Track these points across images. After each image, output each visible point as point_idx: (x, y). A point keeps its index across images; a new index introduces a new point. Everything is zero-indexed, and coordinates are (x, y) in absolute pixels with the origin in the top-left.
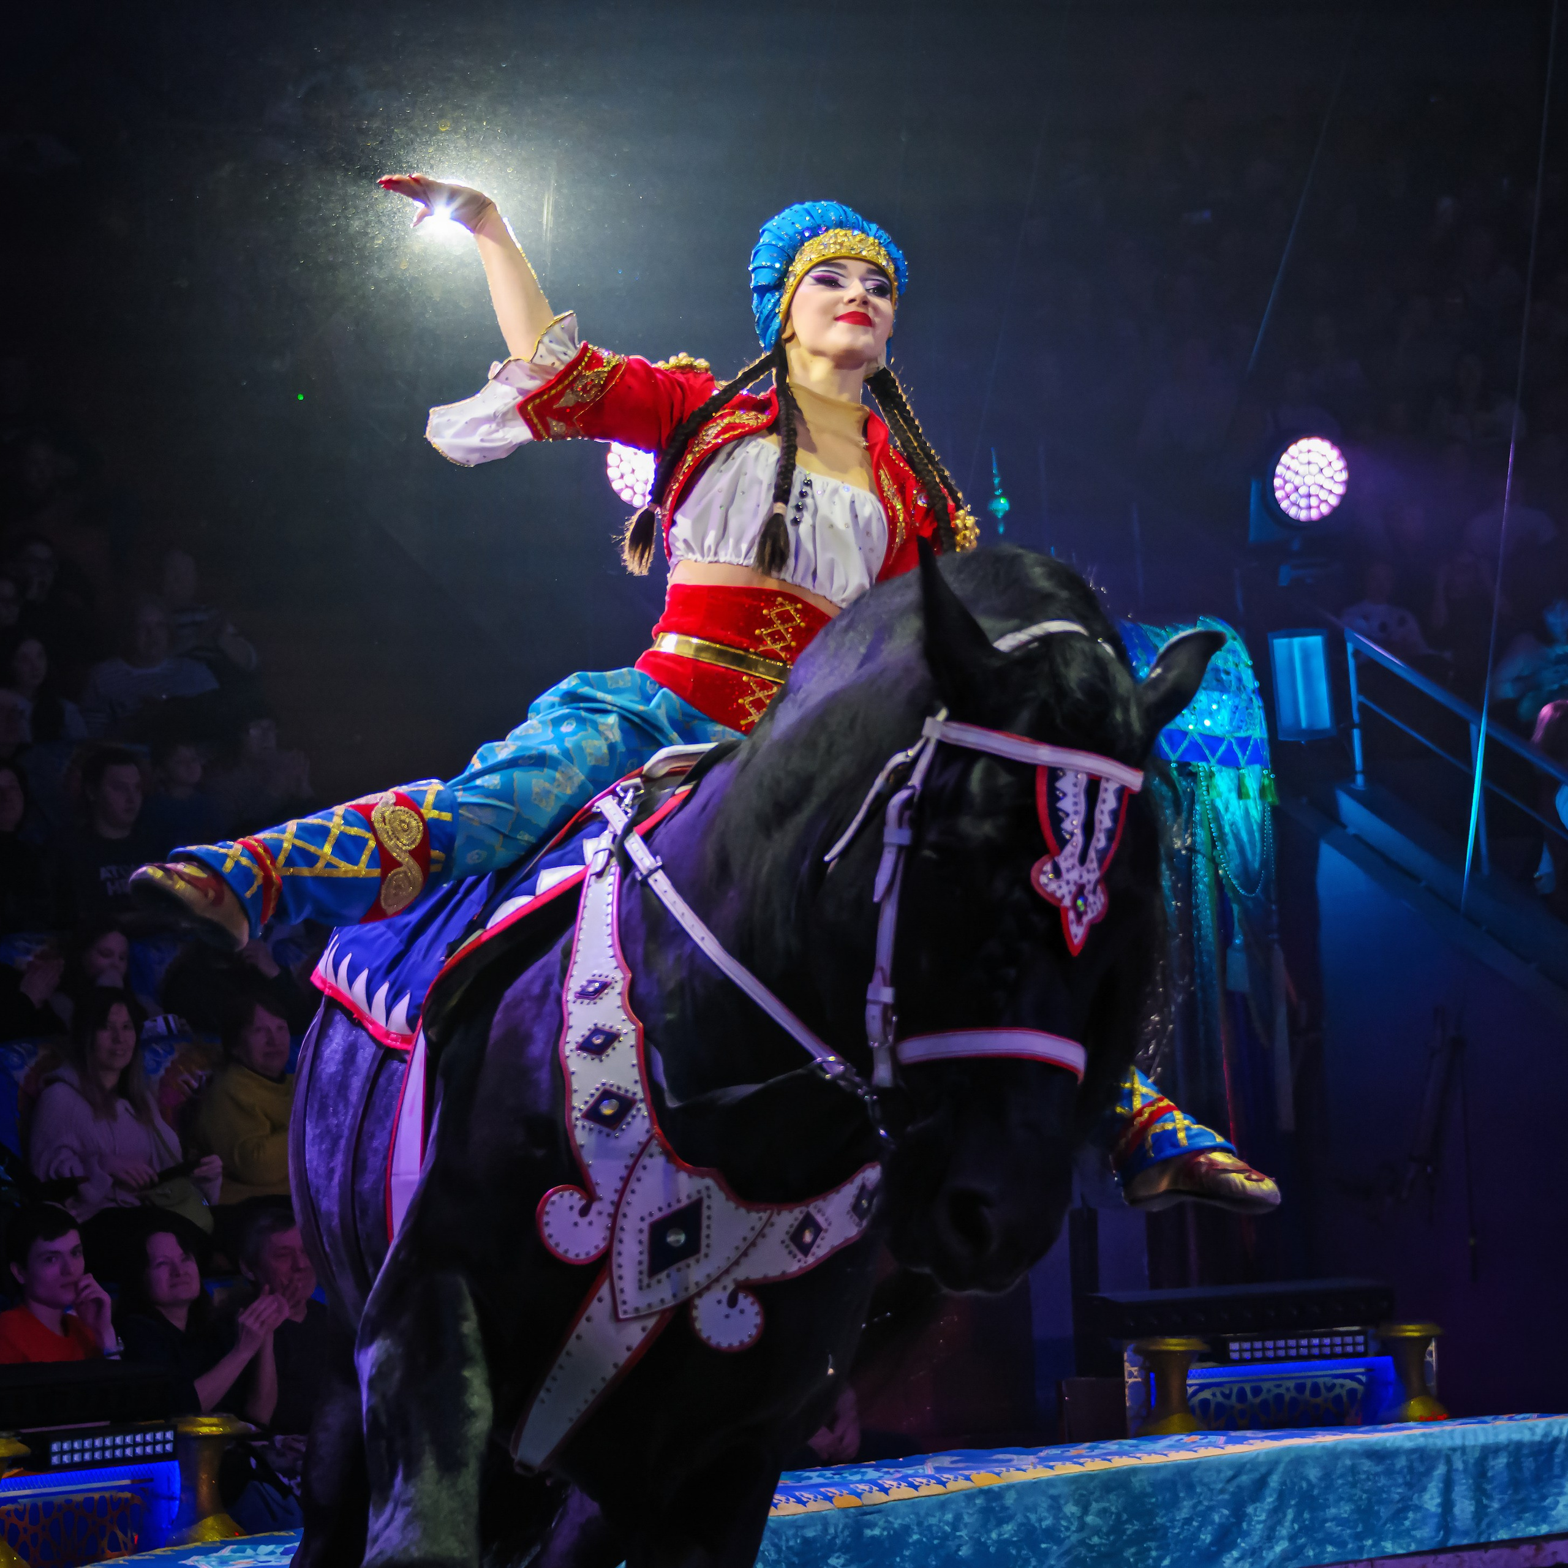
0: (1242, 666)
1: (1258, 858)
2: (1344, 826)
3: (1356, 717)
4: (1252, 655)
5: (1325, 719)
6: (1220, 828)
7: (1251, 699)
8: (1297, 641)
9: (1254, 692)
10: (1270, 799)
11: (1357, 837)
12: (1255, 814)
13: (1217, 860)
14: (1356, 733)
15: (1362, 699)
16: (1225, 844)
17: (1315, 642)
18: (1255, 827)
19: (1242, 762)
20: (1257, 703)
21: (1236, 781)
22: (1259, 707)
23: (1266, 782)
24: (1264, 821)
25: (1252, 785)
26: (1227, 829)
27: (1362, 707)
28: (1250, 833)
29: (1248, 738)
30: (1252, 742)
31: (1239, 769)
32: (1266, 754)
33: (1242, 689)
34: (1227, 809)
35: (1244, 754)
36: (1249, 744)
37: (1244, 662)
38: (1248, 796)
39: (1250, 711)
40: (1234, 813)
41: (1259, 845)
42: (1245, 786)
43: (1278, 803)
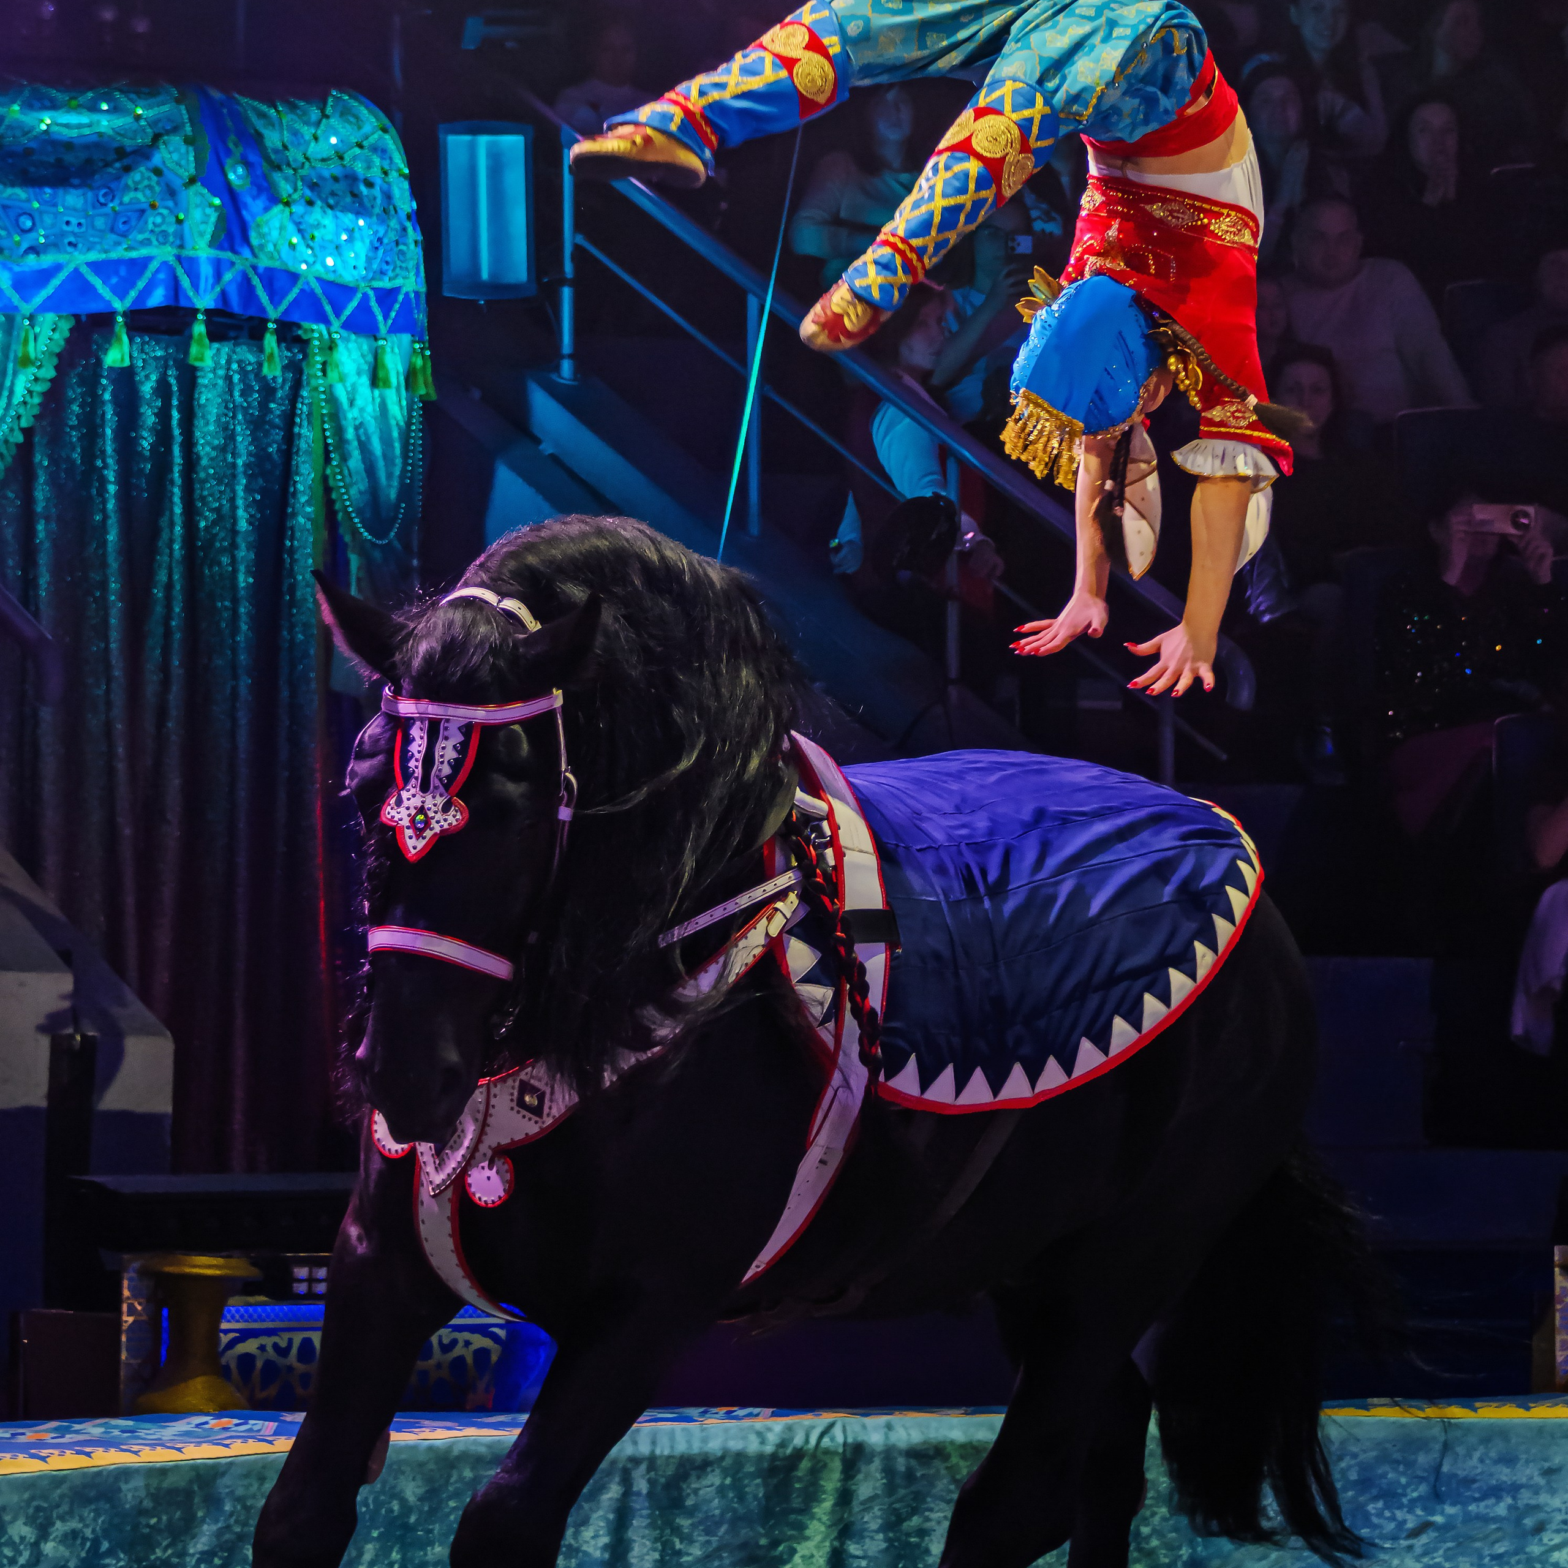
0: (394, 175)
1: (395, 483)
2: (537, 441)
3: (568, 268)
4: (411, 160)
5: (519, 269)
6: (339, 431)
7: (404, 229)
8: (483, 140)
9: (409, 217)
10: (422, 391)
11: (554, 459)
12: (397, 412)
13: (331, 483)
14: (567, 293)
15: (580, 239)
16: (344, 458)
17: (513, 143)
18: (395, 434)
19: (383, 329)
20: (413, 235)
21: (370, 358)
22: (416, 242)
23: (419, 362)
24: (409, 424)
25: (394, 365)
26: (350, 434)
27: (578, 249)
28: (386, 441)
29: (396, 291)
30: (401, 298)
31: (376, 339)
32: (421, 318)
33: (393, 212)
34: (352, 403)
35: (386, 317)
36: (396, 301)
37: (399, 170)
38: (387, 384)
39: (402, 247)
40: (362, 410)
41: (399, 461)
42: (384, 366)
43: (434, 397)
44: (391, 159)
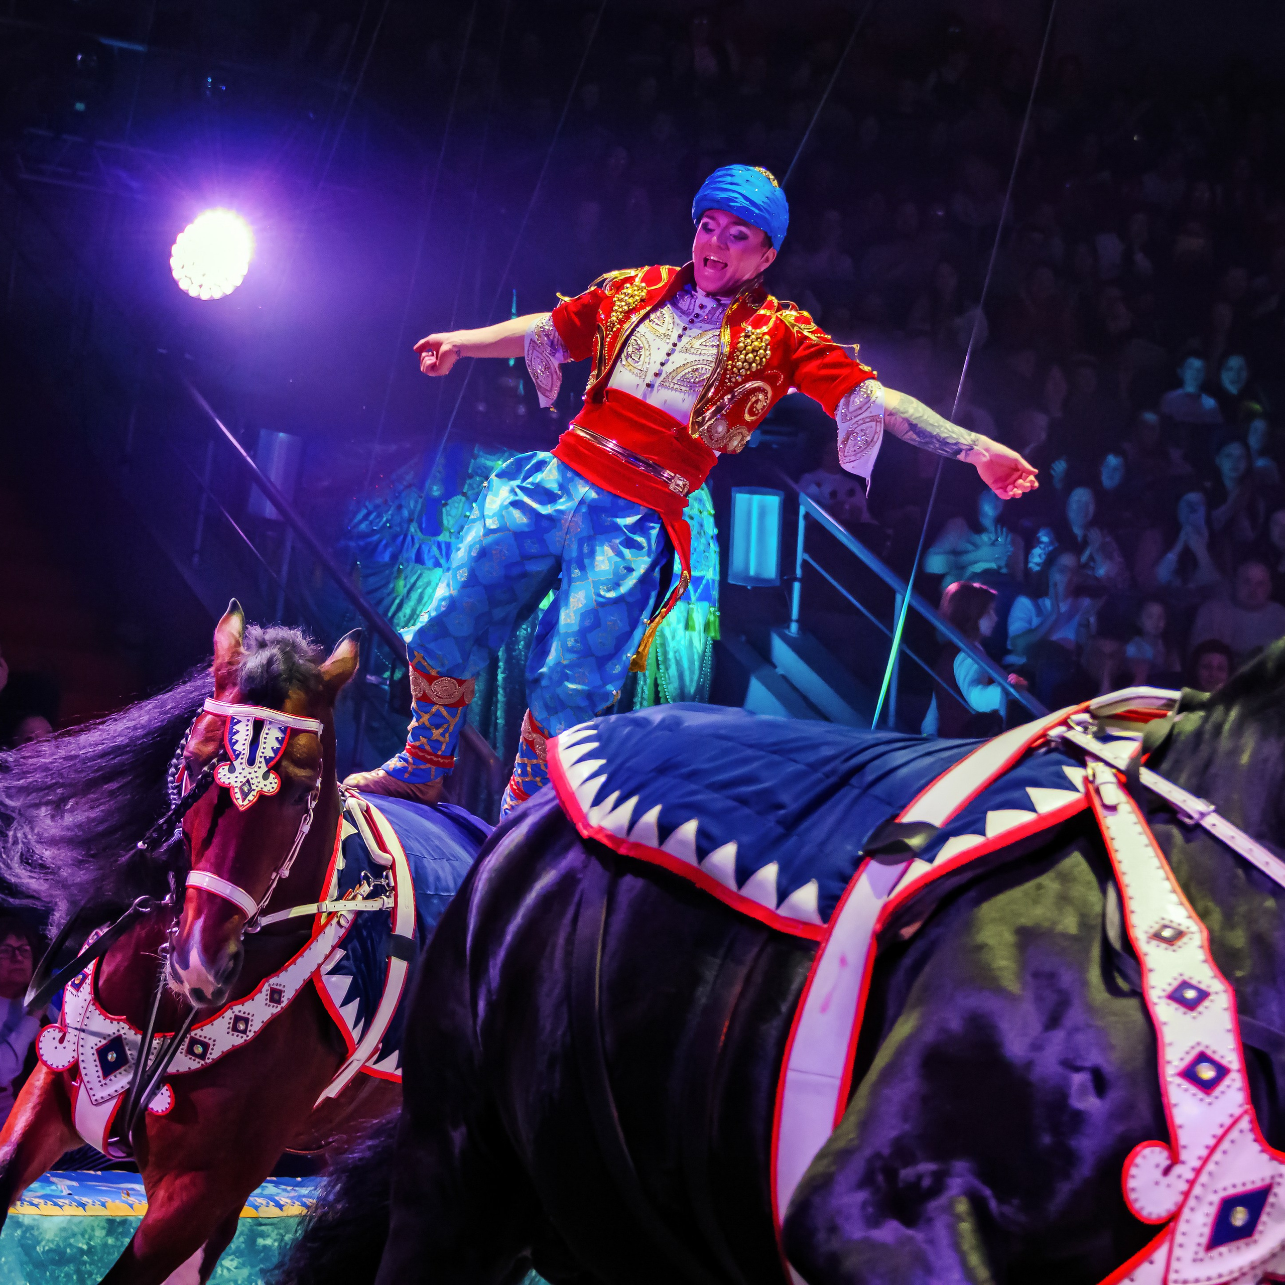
0: (705, 513)
1: (694, 684)
2: (775, 666)
3: (799, 572)
4: (716, 506)
5: (771, 570)
6: (665, 653)
7: (709, 544)
8: (756, 498)
9: (712, 537)
10: (712, 634)
11: (784, 677)
12: (698, 646)
13: (659, 682)
14: (797, 586)
15: (807, 557)
16: (667, 669)
17: (773, 502)
18: (696, 657)
19: (693, 598)
20: (714, 548)
21: (685, 614)
22: (715, 552)
23: (712, 618)
24: (704, 652)
25: (698, 619)
26: (671, 655)
27: (805, 563)
28: (691, 662)
29: (701, 578)
30: (704, 582)
31: (689, 604)
32: (715, 594)
33: (703, 534)
34: (673, 638)
35: (695, 591)
36: (701, 583)
37: (708, 511)
38: (693, 629)
39: (706, 554)
40: (679, 642)
41: (697, 672)
42: (692, 618)
43: (718, 638)
44: (704, 504)
